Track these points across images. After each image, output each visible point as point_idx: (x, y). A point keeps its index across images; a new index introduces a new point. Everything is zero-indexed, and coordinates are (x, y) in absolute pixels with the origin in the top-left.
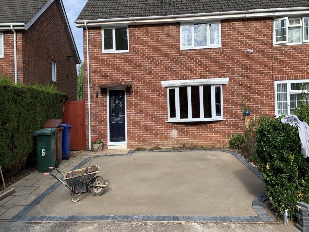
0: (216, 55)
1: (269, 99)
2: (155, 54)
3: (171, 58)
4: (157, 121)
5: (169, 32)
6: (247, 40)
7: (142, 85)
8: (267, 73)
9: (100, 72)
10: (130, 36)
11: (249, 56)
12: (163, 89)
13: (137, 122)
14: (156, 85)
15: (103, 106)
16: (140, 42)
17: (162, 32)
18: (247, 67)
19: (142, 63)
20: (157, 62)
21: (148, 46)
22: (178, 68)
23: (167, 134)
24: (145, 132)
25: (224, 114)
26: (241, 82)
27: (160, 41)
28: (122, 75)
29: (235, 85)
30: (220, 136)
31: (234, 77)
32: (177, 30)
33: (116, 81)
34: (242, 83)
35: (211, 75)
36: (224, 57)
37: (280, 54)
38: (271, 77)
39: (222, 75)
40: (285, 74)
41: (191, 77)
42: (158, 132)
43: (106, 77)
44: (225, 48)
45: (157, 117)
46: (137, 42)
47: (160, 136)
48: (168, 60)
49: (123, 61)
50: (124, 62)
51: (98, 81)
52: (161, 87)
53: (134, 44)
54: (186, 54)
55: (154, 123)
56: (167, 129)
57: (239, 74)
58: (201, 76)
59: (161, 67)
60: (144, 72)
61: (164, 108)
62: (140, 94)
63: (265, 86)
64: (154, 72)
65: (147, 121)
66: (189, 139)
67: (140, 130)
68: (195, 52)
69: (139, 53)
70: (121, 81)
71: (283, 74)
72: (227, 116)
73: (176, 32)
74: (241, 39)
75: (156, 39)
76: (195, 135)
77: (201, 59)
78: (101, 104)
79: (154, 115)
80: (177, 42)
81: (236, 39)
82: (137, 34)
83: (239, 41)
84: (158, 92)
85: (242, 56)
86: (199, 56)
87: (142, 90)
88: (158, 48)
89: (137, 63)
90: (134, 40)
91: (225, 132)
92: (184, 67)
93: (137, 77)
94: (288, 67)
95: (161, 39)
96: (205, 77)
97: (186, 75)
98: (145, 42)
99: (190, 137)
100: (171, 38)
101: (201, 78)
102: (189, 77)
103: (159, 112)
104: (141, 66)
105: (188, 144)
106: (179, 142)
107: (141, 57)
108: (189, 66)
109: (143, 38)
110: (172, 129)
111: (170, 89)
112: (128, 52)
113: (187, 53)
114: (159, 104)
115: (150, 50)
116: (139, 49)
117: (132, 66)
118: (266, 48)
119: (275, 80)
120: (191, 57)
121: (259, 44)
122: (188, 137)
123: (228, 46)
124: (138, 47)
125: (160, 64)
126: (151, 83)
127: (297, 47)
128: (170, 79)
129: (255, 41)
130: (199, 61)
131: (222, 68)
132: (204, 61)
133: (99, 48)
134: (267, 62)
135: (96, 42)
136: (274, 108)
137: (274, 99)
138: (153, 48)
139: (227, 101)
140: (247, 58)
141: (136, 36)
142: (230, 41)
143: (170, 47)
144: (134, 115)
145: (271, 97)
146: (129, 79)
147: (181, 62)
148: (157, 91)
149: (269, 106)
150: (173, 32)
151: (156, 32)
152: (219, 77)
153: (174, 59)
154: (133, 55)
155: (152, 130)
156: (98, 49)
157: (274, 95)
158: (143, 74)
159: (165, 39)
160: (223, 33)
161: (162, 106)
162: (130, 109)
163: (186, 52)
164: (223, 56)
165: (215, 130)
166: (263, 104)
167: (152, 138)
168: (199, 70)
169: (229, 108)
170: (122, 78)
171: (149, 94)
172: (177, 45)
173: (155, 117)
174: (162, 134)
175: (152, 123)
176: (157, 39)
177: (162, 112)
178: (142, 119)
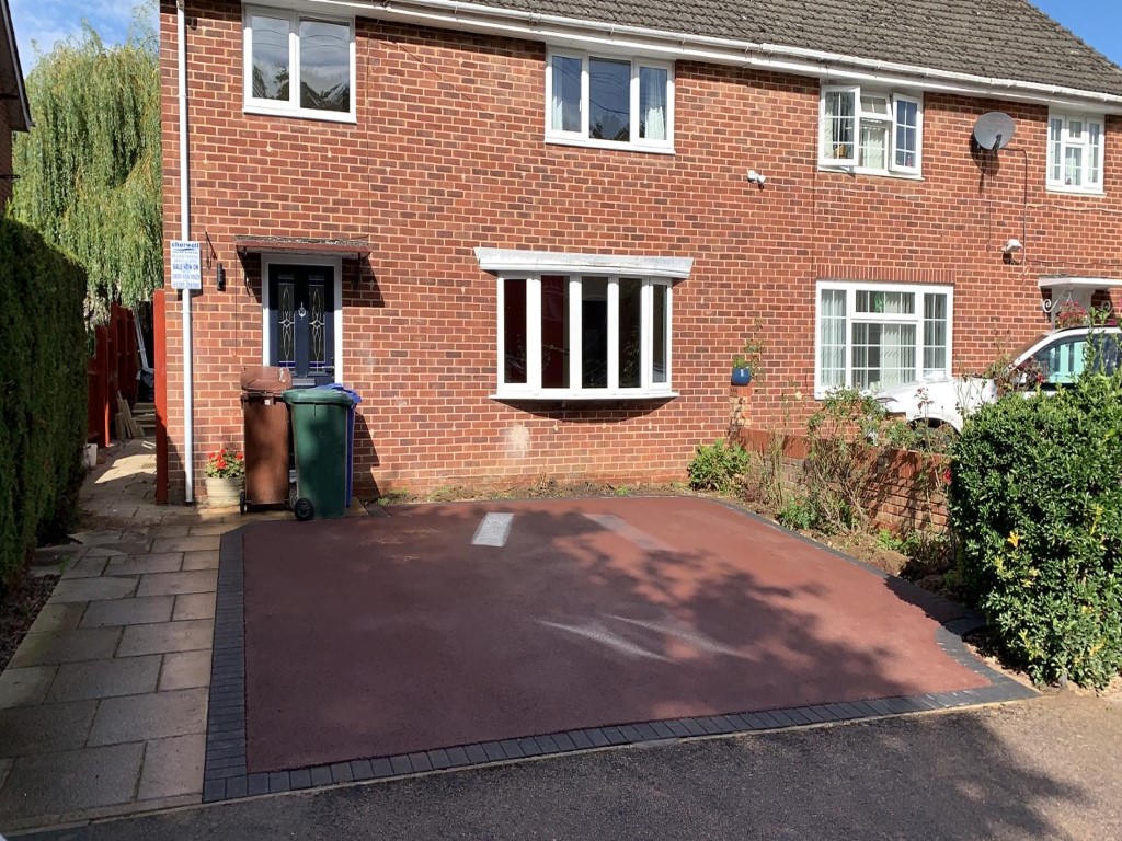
0: (658, 179)
1: (800, 336)
2: (454, 145)
3: (510, 167)
4: (458, 394)
5: (508, 70)
6: (749, 142)
7: (405, 257)
8: (799, 253)
9: (234, 186)
10: (359, 60)
11: (751, 193)
12: (483, 277)
13: (385, 394)
14: (459, 260)
15: (247, 326)
16: (401, 89)
17: (482, 67)
18: (745, 228)
19: (408, 171)
20: (463, 176)
21: (429, 110)
22: (538, 208)
23: (492, 439)
24: (413, 434)
25: (674, 378)
26: (725, 275)
27: (474, 98)
28: (325, 210)
29: (710, 285)
30: (660, 450)
31: (708, 256)
32: (534, 66)
33: (300, 229)
34: (728, 279)
35: (640, 245)
36: (681, 188)
37: (833, 199)
38: (807, 267)
39: (672, 247)
40: (845, 262)
41: (577, 243)
42: (460, 433)
43: (259, 209)
44: (686, 159)
45: (459, 378)
46: (390, 88)
47: (468, 448)
48: (502, 174)
49: (330, 155)
50: (334, 159)
51: (223, 221)
52: (475, 269)
53: (375, 95)
54: (563, 159)
55: (449, 402)
56: (493, 425)
57: (722, 249)
58: (609, 244)
59: (477, 196)
60: (412, 207)
61: (485, 347)
62: (395, 289)
63: (792, 294)
64: (450, 210)
65: (422, 394)
66: (567, 460)
67: (396, 427)
68: (593, 159)
69: (394, 131)
70: (320, 230)
71: (839, 261)
72: (682, 385)
73: (533, 74)
74: (731, 133)
75: (458, 88)
76: (585, 445)
77: (610, 183)
78: (236, 316)
79: (450, 370)
80: (533, 113)
81: (717, 132)
82: (391, 55)
83: (724, 140)
84: (463, 289)
85: (732, 192)
86: (605, 175)
87: (406, 273)
88: (467, 122)
89: (388, 169)
90: (376, 79)
91: (676, 435)
92: (557, 207)
93: (386, 222)
94: (854, 241)
95: (477, 90)
96: (621, 248)
97: (562, 234)
98: (420, 92)
99: (569, 453)
100: (513, 95)
101: (608, 252)
102: (570, 242)
103: (468, 363)
104: (403, 182)
105: (562, 476)
106: (534, 469)
107: (402, 148)
108: (571, 203)
109: (411, 74)
110: (510, 424)
111: (506, 282)
112: (354, 121)
113: (567, 157)
114: (466, 331)
115: (439, 127)
116: (394, 114)
117: (368, 179)
118: (799, 176)
119: (819, 278)
120: (579, 173)
121: (781, 160)
122: (562, 453)
123: (693, 152)
124: (391, 105)
125: (471, 184)
126: (441, 251)
127: (878, 183)
128: (506, 242)
129: (770, 149)
130: (604, 190)
131: (673, 224)
132: (620, 191)
133: (230, 88)
134: (799, 217)
135: (218, 61)
136: (813, 364)
137: (813, 336)
138: (449, 120)
139: (684, 335)
140: (745, 200)
141: (386, 63)
142: (701, 138)
143: (510, 127)
144: (372, 366)
145: (805, 330)
146: (355, 229)
147: (547, 186)
148: (460, 284)
149: (799, 357)
150: (519, 72)
151: (461, 60)
152: (664, 254)
153: (524, 174)
154: (373, 137)
155: (440, 426)
156: (226, 91)
157: (813, 323)
158: (412, 215)
159: (495, 92)
160: (682, 106)
161: (478, 339)
162: (357, 345)
163: (563, 153)
164: (677, 184)
165: (646, 429)
166: (785, 350)
167: (440, 457)
168: (603, 221)
169: (690, 357)
170: (327, 218)
171: (431, 290)
172: (534, 121)
173: (451, 378)
174: (475, 440)
175: (442, 402)
176: (466, 89)
177: (477, 362)
178: (402, 386)
